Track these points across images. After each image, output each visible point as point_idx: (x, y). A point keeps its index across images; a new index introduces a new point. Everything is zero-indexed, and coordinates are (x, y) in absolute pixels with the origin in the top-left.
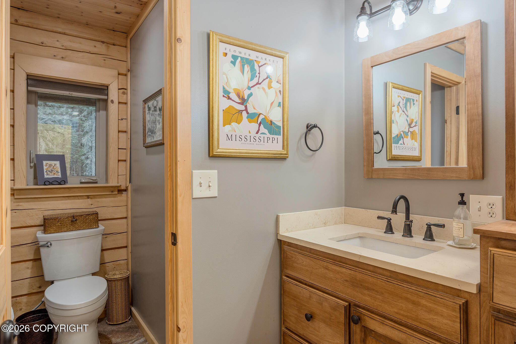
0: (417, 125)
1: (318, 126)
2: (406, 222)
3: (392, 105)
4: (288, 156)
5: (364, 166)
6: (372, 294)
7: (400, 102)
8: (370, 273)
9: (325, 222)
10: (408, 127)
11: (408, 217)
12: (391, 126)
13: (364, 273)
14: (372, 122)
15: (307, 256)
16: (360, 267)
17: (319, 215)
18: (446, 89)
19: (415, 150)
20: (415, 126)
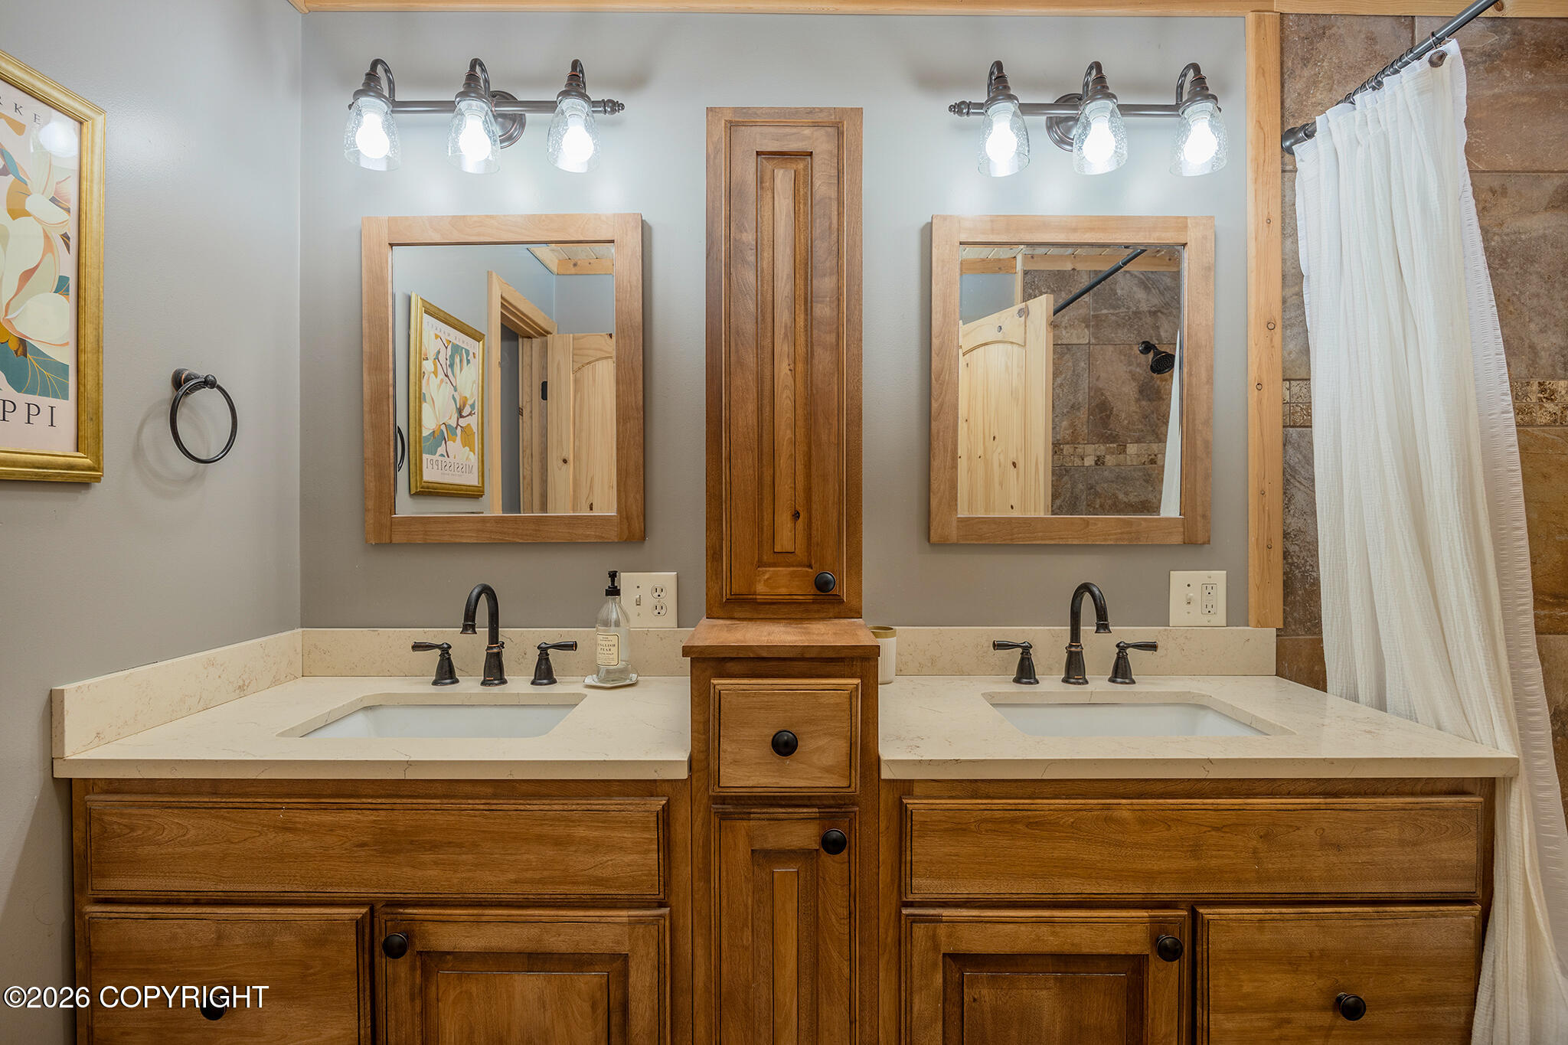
0: (474, 414)
1: (218, 383)
2: (492, 648)
3: (423, 357)
4: (102, 475)
5: (366, 510)
6: (445, 857)
7: (439, 352)
8: (438, 801)
9: (241, 683)
10: (455, 416)
11: (494, 637)
12: (420, 407)
13: (421, 807)
14: (391, 393)
15: (205, 808)
16: (406, 793)
17: (221, 665)
18: (520, 340)
19: (470, 472)
20: (470, 414)
